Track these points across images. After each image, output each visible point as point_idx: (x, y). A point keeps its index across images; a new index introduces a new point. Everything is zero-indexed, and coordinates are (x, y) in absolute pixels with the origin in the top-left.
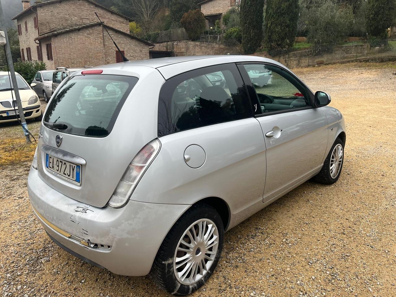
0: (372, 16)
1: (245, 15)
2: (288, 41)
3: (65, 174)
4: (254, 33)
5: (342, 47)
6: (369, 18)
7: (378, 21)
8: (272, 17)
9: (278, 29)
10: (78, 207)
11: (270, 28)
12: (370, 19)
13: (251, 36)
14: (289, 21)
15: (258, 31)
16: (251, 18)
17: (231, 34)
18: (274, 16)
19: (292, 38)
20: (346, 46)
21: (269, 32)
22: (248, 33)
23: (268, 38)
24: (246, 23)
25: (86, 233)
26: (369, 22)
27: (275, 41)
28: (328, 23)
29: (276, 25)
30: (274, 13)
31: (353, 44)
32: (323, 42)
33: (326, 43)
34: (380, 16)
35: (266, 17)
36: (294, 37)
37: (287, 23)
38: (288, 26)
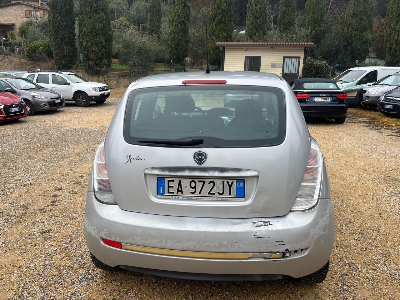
0: (174, 46)
1: (56, 30)
2: (106, 61)
3: (214, 194)
4: (68, 50)
5: (154, 71)
6: (171, 47)
7: (179, 51)
8: (87, 36)
9: (95, 48)
10: (254, 223)
11: (86, 47)
12: (173, 49)
13: (65, 52)
14: (105, 42)
15: (72, 48)
16: (63, 33)
17: (35, 48)
18: (89, 35)
19: (109, 58)
20: (157, 70)
21: (85, 51)
22: (61, 49)
23: (85, 57)
24: (57, 38)
25: (282, 243)
26: (172, 51)
27: (92, 60)
28: (140, 49)
29: (92, 44)
30: (88, 32)
31: (162, 69)
32: (138, 66)
33: (140, 66)
34: (180, 47)
35: (79, 35)
36: (110, 58)
37: (103, 44)
38: (103, 47)
